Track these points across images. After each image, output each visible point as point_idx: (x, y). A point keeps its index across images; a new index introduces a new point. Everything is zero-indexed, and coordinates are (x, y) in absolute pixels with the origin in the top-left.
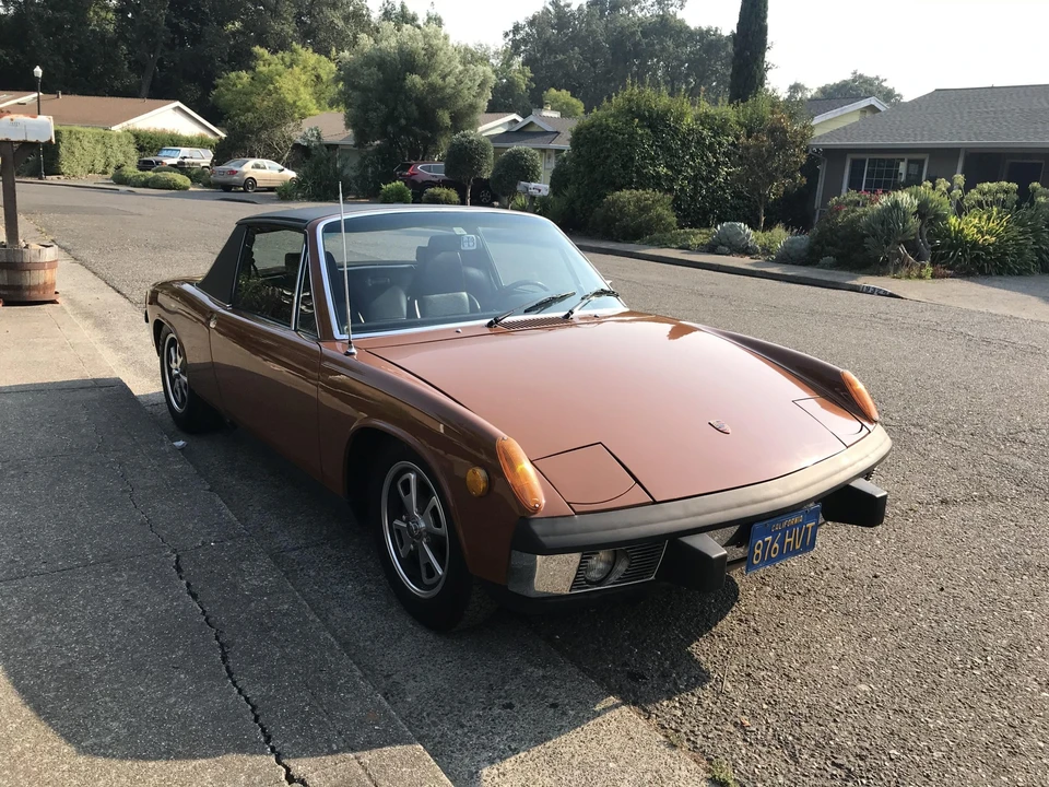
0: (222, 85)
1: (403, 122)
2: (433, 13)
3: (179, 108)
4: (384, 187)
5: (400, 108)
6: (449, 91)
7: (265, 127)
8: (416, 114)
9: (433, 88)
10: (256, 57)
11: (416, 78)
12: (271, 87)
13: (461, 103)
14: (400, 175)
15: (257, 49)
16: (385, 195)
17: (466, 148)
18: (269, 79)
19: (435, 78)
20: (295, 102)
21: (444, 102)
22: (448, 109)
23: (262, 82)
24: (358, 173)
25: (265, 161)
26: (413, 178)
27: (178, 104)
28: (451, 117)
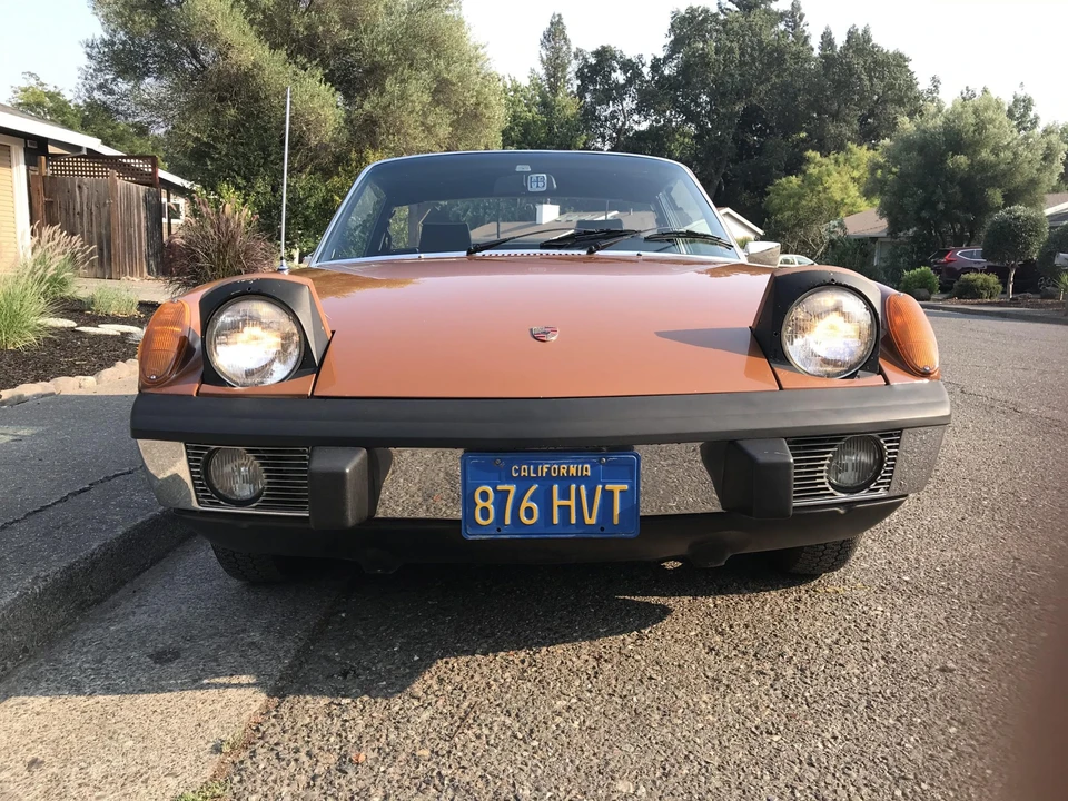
0: (774, 191)
1: (941, 206)
2: (1021, 94)
3: (728, 214)
4: (906, 273)
5: (939, 191)
6: (1003, 167)
7: (799, 224)
8: (959, 197)
9: (984, 167)
10: (808, 161)
11: (962, 159)
12: (820, 188)
13: (1019, 179)
14: (935, 263)
15: (810, 153)
16: (906, 282)
17: (1010, 225)
18: (820, 180)
19: (985, 154)
20: (843, 200)
21: (995, 181)
22: (1000, 187)
23: (812, 183)
24: (888, 263)
25: (795, 256)
26: (949, 265)
27: (728, 210)
28: (1004, 196)
